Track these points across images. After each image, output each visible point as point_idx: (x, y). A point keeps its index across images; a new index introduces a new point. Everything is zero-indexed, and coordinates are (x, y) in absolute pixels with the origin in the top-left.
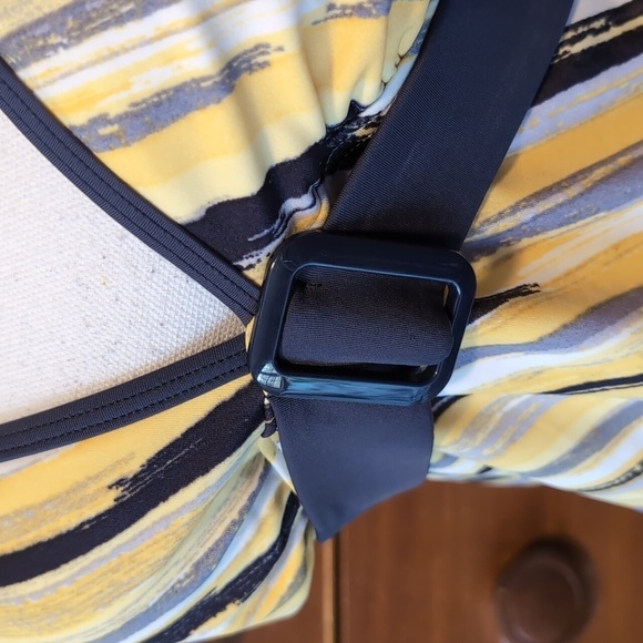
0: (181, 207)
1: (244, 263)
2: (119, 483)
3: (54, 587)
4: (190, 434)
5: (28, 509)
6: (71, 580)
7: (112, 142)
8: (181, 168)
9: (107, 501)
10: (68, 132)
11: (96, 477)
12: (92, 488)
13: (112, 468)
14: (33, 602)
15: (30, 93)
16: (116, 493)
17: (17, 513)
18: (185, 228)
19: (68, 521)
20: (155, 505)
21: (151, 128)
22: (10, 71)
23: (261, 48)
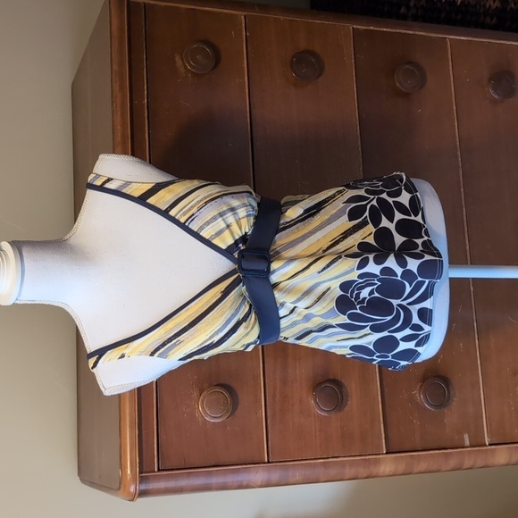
1: (234, 255)
4: (231, 283)
7: (214, 238)
10: (208, 240)
11: (218, 292)
12: (217, 294)
13: (220, 290)
16: (221, 294)
17: (206, 302)
18: (225, 250)
19: (214, 300)
21: (219, 235)
22: (199, 234)
23: (231, 223)
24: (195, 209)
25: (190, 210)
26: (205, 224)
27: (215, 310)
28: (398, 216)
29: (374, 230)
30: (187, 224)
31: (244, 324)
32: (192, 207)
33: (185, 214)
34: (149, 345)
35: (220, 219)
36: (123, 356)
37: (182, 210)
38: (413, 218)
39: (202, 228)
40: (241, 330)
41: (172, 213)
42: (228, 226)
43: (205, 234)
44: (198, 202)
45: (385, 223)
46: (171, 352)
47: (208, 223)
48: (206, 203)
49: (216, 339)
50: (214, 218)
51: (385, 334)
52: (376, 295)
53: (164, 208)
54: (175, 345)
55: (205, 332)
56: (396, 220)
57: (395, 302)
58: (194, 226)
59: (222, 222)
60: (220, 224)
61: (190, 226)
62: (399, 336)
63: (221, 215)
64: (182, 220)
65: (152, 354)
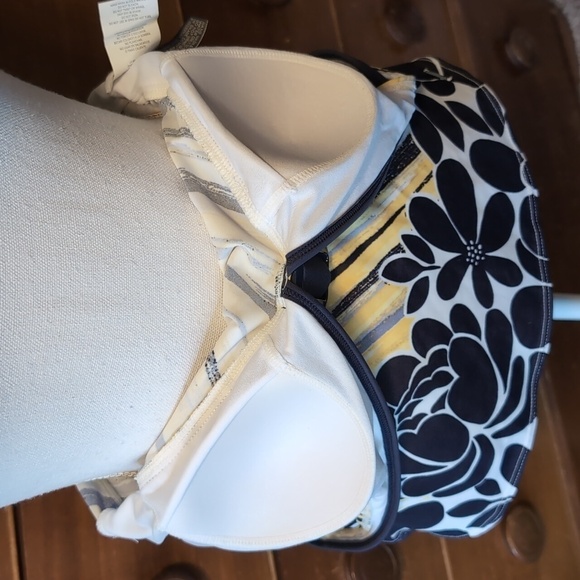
28: (471, 135)
29: (434, 167)
38: (495, 138)
45: (450, 151)
51: (428, 498)
52: (448, 410)
56: (468, 145)
57: (474, 429)
62: (449, 503)
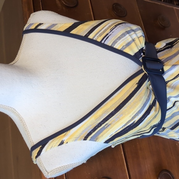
0: (132, 54)
1: (140, 59)
2: (137, 84)
3: (134, 99)
4: (142, 78)
5: (128, 90)
6: (136, 97)
7: (125, 48)
8: (131, 49)
9: (136, 86)
10: (120, 50)
11: (134, 84)
12: (134, 85)
13: (135, 82)
14: (132, 102)
15: (115, 48)
16: (137, 85)
17: (126, 92)
18: (133, 56)
19: (133, 90)
20: (141, 86)
21: (128, 46)
22: (113, 47)
23: (135, 39)
24: (108, 31)
25: (104, 32)
26: (117, 39)
27: (135, 96)
30: (103, 42)
31: (154, 108)
32: (106, 30)
33: (100, 35)
34: (83, 131)
35: (128, 35)
36: (62, 143)
37: (98, 33)
39: (115, 42)
40: (153, 113)
41: (91, 36)
42: (133, 40)
43: (118, 46)
44: (110, 26)
46: (100, 135)
47: (119, 38)
48: (116, 26)
49: (137, 119)
50: (123, 35)
53: (84, 34)
54: (104, 128)
55: (129, 113)
58: (109, 43)
59: (129, 37)
60: (128, 38)
61: (106, 43)
63: (128, 32)
64: (99, 40)
65: (85, 139)
